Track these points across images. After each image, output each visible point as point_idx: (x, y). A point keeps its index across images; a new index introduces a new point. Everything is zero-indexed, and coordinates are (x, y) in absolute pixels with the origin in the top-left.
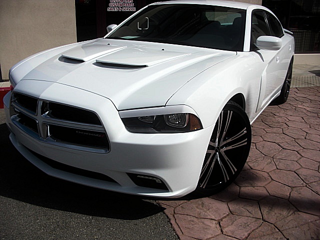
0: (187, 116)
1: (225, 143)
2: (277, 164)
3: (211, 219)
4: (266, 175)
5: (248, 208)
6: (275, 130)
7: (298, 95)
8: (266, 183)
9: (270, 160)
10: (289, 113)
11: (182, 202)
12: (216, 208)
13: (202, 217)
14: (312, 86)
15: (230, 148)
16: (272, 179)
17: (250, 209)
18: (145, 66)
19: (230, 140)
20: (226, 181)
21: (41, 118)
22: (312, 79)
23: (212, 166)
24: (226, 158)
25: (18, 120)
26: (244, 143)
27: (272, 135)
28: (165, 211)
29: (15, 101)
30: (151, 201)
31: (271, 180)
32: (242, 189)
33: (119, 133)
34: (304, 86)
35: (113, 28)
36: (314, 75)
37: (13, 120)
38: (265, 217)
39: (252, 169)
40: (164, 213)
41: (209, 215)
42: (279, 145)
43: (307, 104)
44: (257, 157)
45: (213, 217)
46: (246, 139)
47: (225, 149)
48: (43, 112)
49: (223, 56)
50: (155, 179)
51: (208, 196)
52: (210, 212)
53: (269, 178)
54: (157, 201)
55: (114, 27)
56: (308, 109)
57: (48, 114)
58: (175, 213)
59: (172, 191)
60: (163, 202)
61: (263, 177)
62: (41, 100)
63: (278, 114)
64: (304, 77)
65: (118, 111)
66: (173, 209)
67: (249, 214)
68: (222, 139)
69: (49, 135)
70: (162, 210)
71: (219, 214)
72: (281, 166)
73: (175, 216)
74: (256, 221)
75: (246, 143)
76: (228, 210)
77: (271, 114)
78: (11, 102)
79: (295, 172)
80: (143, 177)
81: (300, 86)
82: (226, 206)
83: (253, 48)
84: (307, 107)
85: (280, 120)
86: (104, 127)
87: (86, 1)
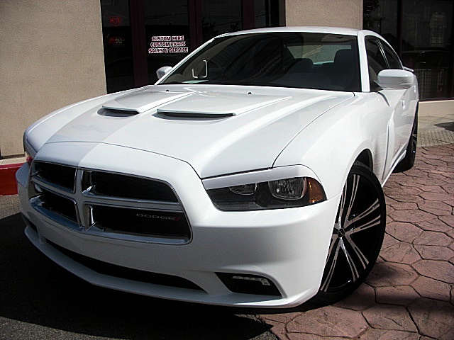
0: (305, 182)
1: (351, 222)
2: (420, 252)
3: (344, 337)
4: (408, 268)
5: (393, 318)
6: (406, 206)
7: (427, 156)
8: (411, 280)
9: (409, 248)
10: (421, 181)
11: (295, 314)
12: (347, 321)
13: (329, 334)
14: (445, 143)
15: (358, 229)
16: (419, 274)
17: (397, 318)
19: (358, 218)
20: (354, 280)
21: (82, 196)
22: (441, 135)
23: (335, 258)
24: (353, 245)
25: (40, 204)
26: (376, 222)
27: (403, 213)
28: (272, 329)
29: (36, 175)
30: (250, 316)
31: (417, 275)
32: (379, 290)
33: (204, 213)
34: (432, 145)
35: (165, 71)
36: (443, 129)
37: (34, 204)
38: (423, 329)
39: (386, 261)
40: (271, 332)
41: (339, 331)
42: (417, 226)
43: (443, 168)
44: (388, 244)
45: (346, 334)
46: (380, 217)
47: (352, 231)
48: (84, 188)
50: (260, 280)
51: (331, 304)
52: (339, 326)
53: (414, 272)
54: (257, 316)
55: (168, 70)
56: (446, 174)
57: (91, 191)
58: (287, 331)
59: (286, 297)
60: (267, 316)
61: (405, 271)
62: (81, 169)
63: (406, 184)
64: (429, 132)
65: (202, 179)
66: (284, 325)
67: (397, 327)
68: (347, 218)
69: (93, 222)
70: (268, 328)
71: (353, 329)
72: (426, 254)
73: (289, 335)
74: (409, 336)
75: (379, 222)
76: (365, 322)
77: (396, 185)
78: (31, 177)
79: (449, 262)
80: (240, 278)
81: (428, 145)
82: (361, 316)
83: (374, 87)
84: (443, 171)
85: (410, 191)
86: (181, 205)
87: (119, 41)
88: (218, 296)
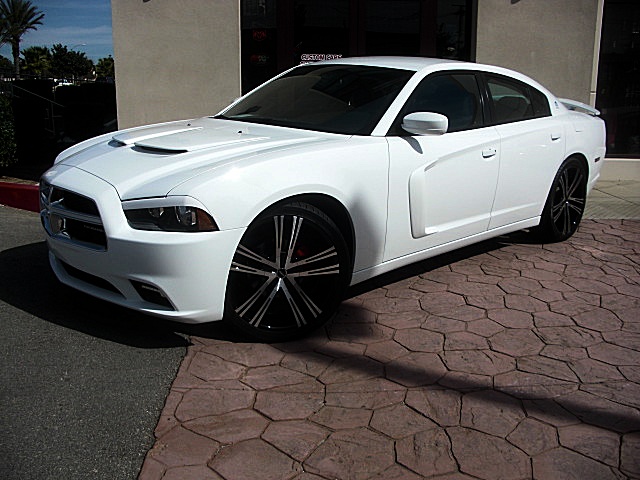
0: (194, 213)
1: (294, 265)
2: (426, 322)
3: (242, 364)
4: (389, 332)
5: (310, 364)
7: (609, 231)
8: (376, 341)
9: (421, 316)
10: (550, 257)
13: (233, 360)
15: (305, 274)
16: (393, 338)
17: (313, 365)
18: (186, 151)
19: (303, 262)
20: (300, 325)
21: (51, 207)
23: (272, 296)
24: (299, 289)
26: (331, 271)
28: (191, 348)
30: (184, 335)
31: (389, 338)
32: (330, 343)
33: (118, 227)
40: (186, 348)
42: (465, 299)
43: (608, 246)
45: (247, 363)
46: (338, 266)
47: (296, 275)
49: (328, 139)
50: (159, 291)
52: (249, 357)
56: (597, 254)
58: (201, 350)
59: (177, 310)
60: (198, 338)
61: (382, 333)
63: (524, 258)
65: (122, 201)
67: (302, 370)
68: (288, 259)
70: (188, 345)
71: (259, 361)
73: (198, 353)
75: (336, 271)
76: (279, 360)
79: (445, 335)
84: (601, 250)
85: (517, 265)
86: (101, 219)
87: (262, 59)
88: (132, 301)
